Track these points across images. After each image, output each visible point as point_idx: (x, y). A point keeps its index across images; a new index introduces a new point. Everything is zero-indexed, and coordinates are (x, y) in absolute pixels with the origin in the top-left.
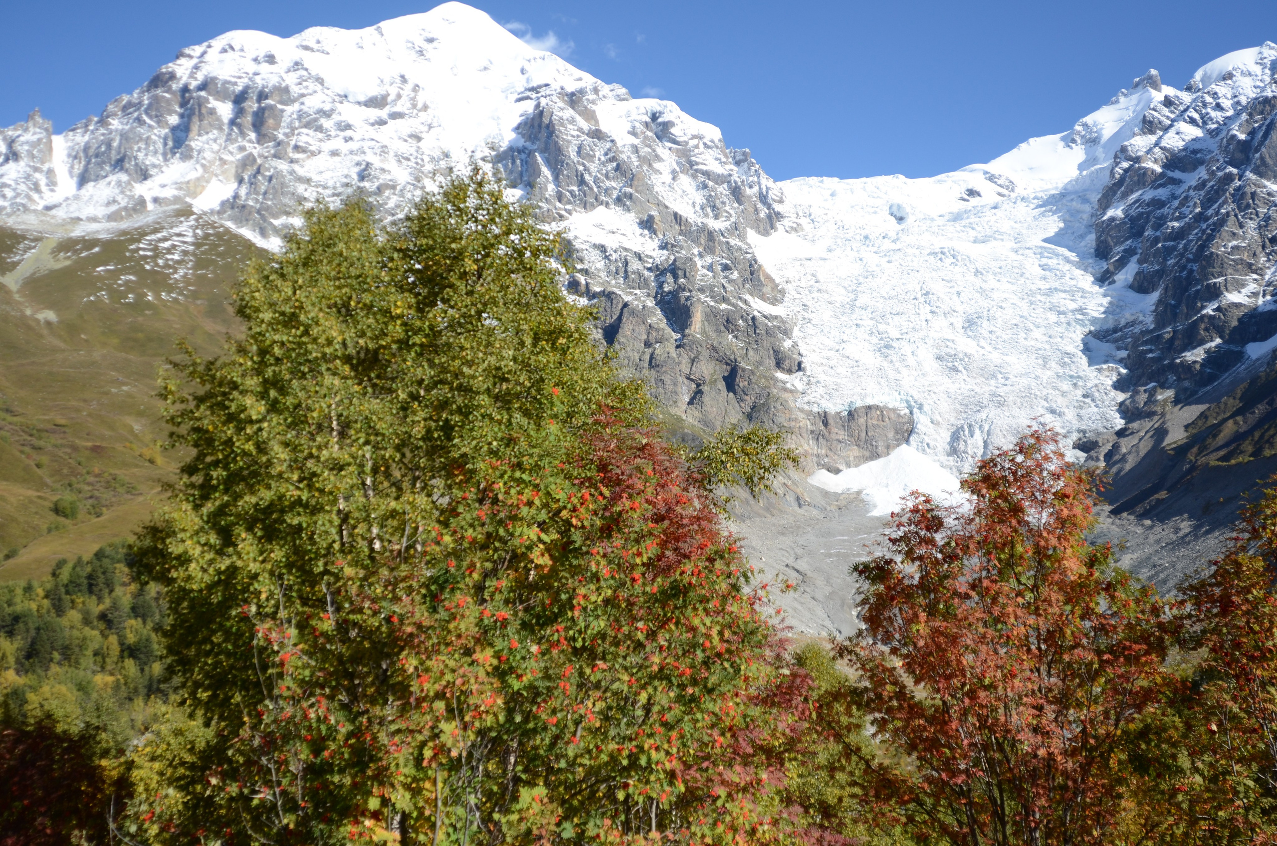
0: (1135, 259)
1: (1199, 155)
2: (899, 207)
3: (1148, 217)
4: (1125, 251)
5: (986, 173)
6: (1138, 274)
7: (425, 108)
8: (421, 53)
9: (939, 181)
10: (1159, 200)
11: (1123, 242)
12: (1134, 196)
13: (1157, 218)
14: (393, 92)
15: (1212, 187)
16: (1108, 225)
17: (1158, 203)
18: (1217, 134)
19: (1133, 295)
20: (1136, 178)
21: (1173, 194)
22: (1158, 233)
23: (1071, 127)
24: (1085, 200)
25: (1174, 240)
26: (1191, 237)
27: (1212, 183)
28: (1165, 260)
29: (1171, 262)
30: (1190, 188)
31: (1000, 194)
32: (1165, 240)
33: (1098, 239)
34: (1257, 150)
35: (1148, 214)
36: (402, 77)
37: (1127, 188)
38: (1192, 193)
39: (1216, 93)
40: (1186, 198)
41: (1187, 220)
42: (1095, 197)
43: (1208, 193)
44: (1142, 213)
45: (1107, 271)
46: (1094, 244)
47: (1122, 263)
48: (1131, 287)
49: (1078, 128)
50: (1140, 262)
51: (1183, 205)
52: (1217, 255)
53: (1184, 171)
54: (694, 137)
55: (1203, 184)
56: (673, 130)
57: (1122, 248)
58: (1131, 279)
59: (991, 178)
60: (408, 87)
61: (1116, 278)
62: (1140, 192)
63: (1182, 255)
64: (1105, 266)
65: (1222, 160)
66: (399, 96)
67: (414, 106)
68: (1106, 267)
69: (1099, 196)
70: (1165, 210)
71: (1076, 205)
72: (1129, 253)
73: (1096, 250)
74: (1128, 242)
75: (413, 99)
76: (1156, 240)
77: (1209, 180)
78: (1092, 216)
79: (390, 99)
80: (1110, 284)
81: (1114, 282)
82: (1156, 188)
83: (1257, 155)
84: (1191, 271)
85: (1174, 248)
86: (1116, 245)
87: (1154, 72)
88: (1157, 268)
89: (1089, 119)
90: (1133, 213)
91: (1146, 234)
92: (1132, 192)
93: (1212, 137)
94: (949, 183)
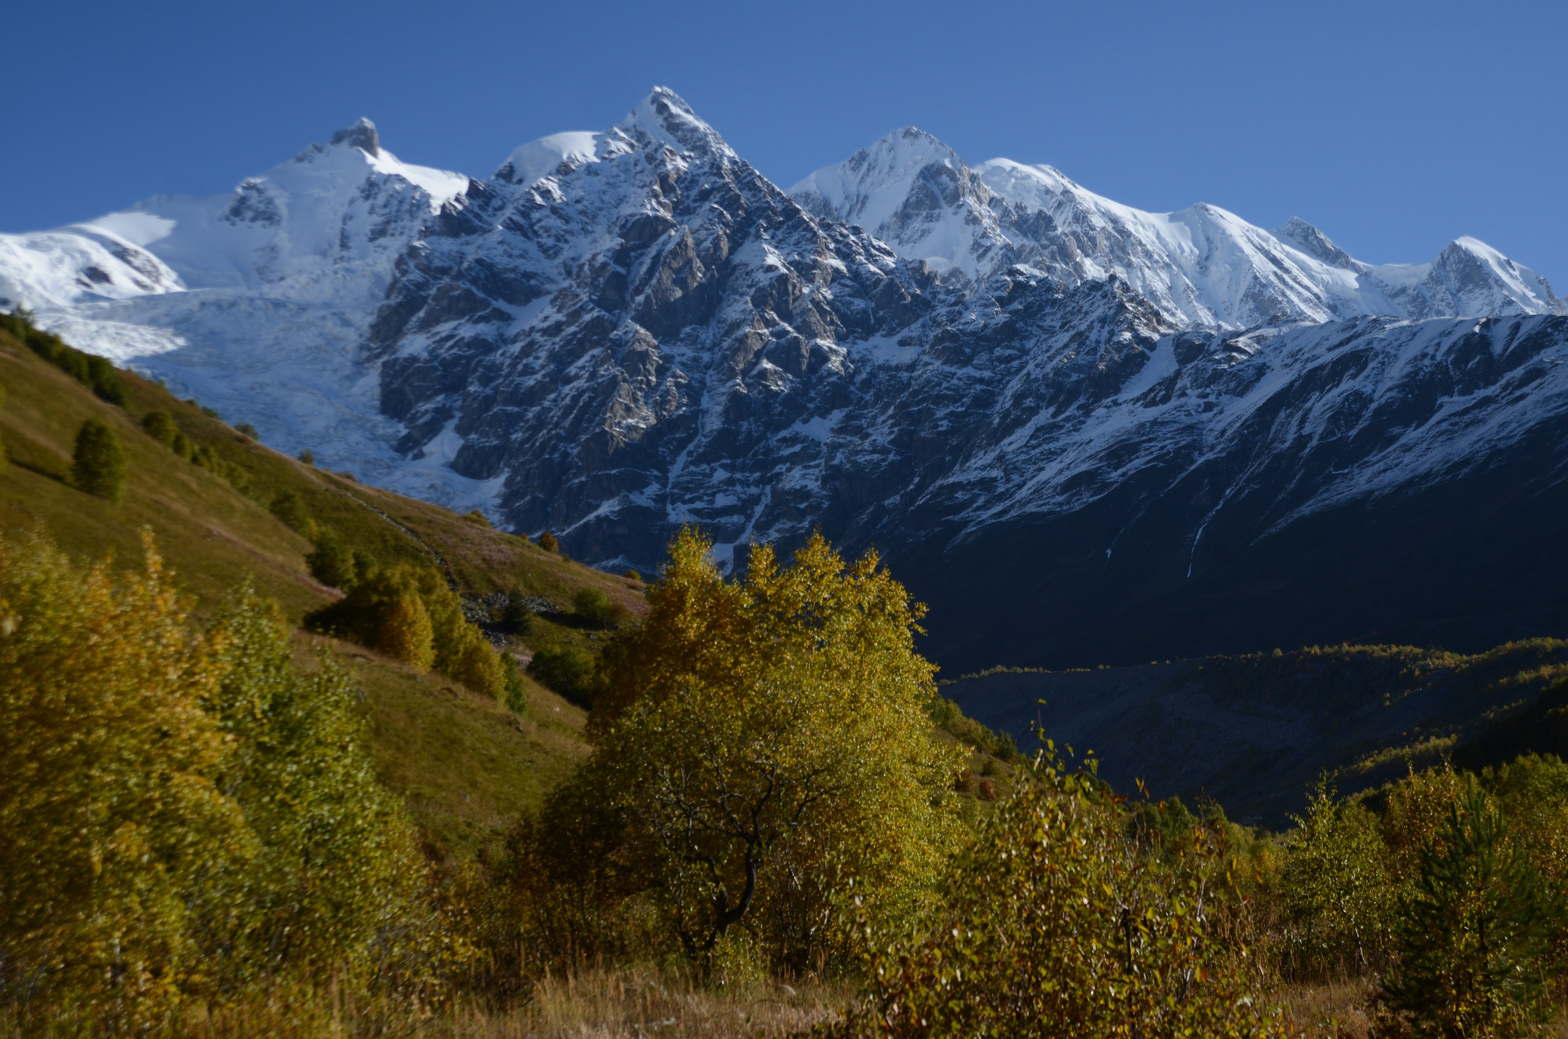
0: (451, 424)
1: (533, 282)
3: (468, 364)
4: (436, 410)
5: (104, 242)
6: (463, 449)
9: (32, 245)
10: (485, 340)
11: (429, 398)
12: (444, 328)
13: (485, 367)
15: (575, 334)
16: (404, 369)
17: (481, 345)
18: (556, 254)
19: (459, 480)
20: (445, 302)
21: (501, 335)
22: (488, 391)
24: (346, 323)
25: (519, 405)
26: (546, 404)
27: (573, 329)
28: (508, 433)
29: (517, 436)
30: (532, 329)
31: (138, 283)
32: (506, 402)
33: (385, 387)
34: (638, 291)
35: (469, 359)
37: (430, 313)
38: (537, 336)
39: (549, 191)
40: (532, 344)
41: (539, 376)
42: (364, 320)
43: (568, 342)
44: (460, 357)
45: (408, 438)
46: (377, 392)
47: (432, 429)
48: (453, 466)
50: (462, 430)
51: (528, 355)
52: (612, 436)
53: (510, 302)
55: (557, 328)
57: (429, 406)
58: (452, 456)
59: (117, 253)
61: (425, 449)
62: (452, 324)
63: (536, 429)
64: (402, 430)
65: (585, 297)
68: (404, 432)
69: (371, 319)
70: (497, 357)
71: (331, 327)
72: (442, 415)
73: (383, 403)
74: (440, 398)
76: (487, 402)
77: (569, 324)
78: (361, 348)
80: (416, 457)
81: (421, 455)
82: (476, 322)
83: (640, 298)
84: (565, 455)
85: (520, 417)
86: (418, 400)
87: (368, 123)
88: (495, 442)
89: (261, 181)
90: (443, 353)
91: (472, 389)
92: (438, 321)
93: (549, 257)
94: (57, 252)
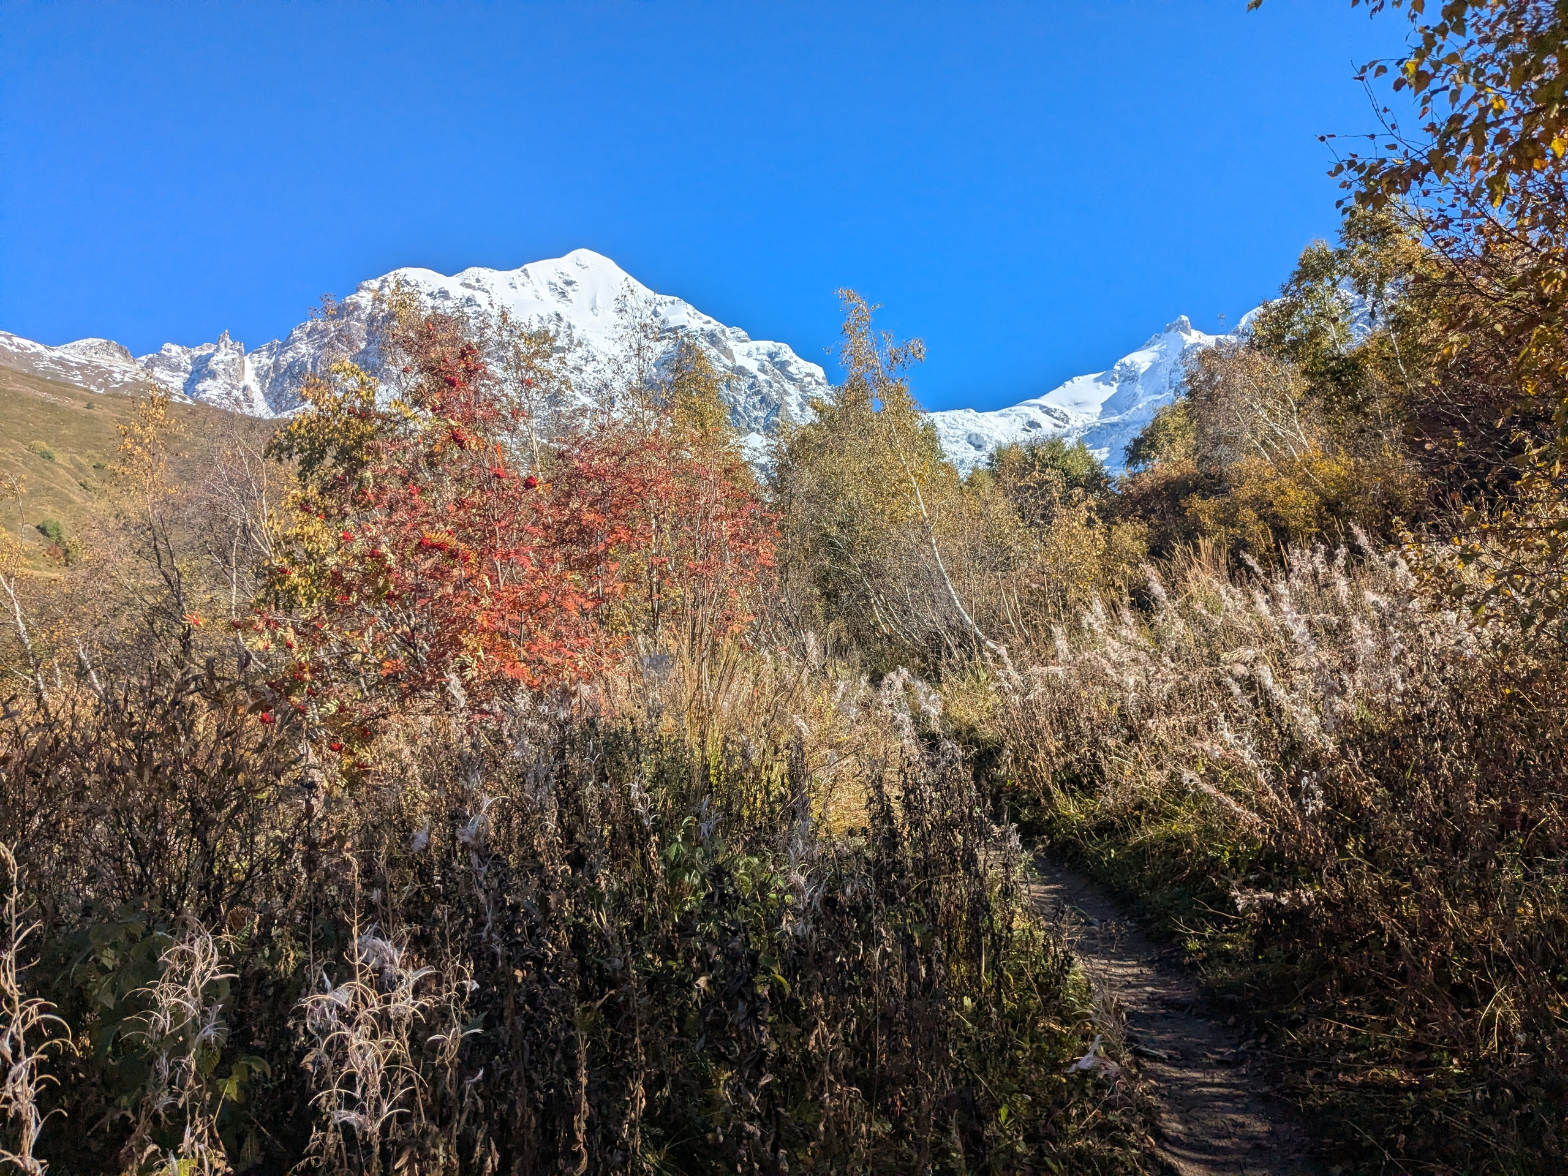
2: (977, 436)
5: (1042, 407)
7: (580, 344)
8: (563, 294)
9: (1002, 415)
14: (552, 328)
23: (1111, 367)
31: (1056, 426)
36: (558, 315)
49: (1117, 368)
54: (808, 375)
56: (790, 369)
59: (1048, 412)
60: (563, 325)
66: (558, 332)
67: (571, 342)
75: (570, 335)
79: (551, 334)
87: (1184, 318)
89: (1127, 360)
94: (1013, 416)
